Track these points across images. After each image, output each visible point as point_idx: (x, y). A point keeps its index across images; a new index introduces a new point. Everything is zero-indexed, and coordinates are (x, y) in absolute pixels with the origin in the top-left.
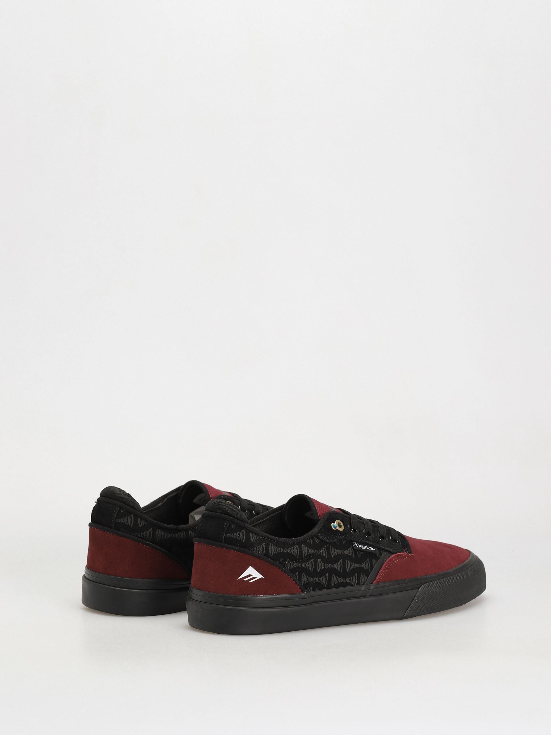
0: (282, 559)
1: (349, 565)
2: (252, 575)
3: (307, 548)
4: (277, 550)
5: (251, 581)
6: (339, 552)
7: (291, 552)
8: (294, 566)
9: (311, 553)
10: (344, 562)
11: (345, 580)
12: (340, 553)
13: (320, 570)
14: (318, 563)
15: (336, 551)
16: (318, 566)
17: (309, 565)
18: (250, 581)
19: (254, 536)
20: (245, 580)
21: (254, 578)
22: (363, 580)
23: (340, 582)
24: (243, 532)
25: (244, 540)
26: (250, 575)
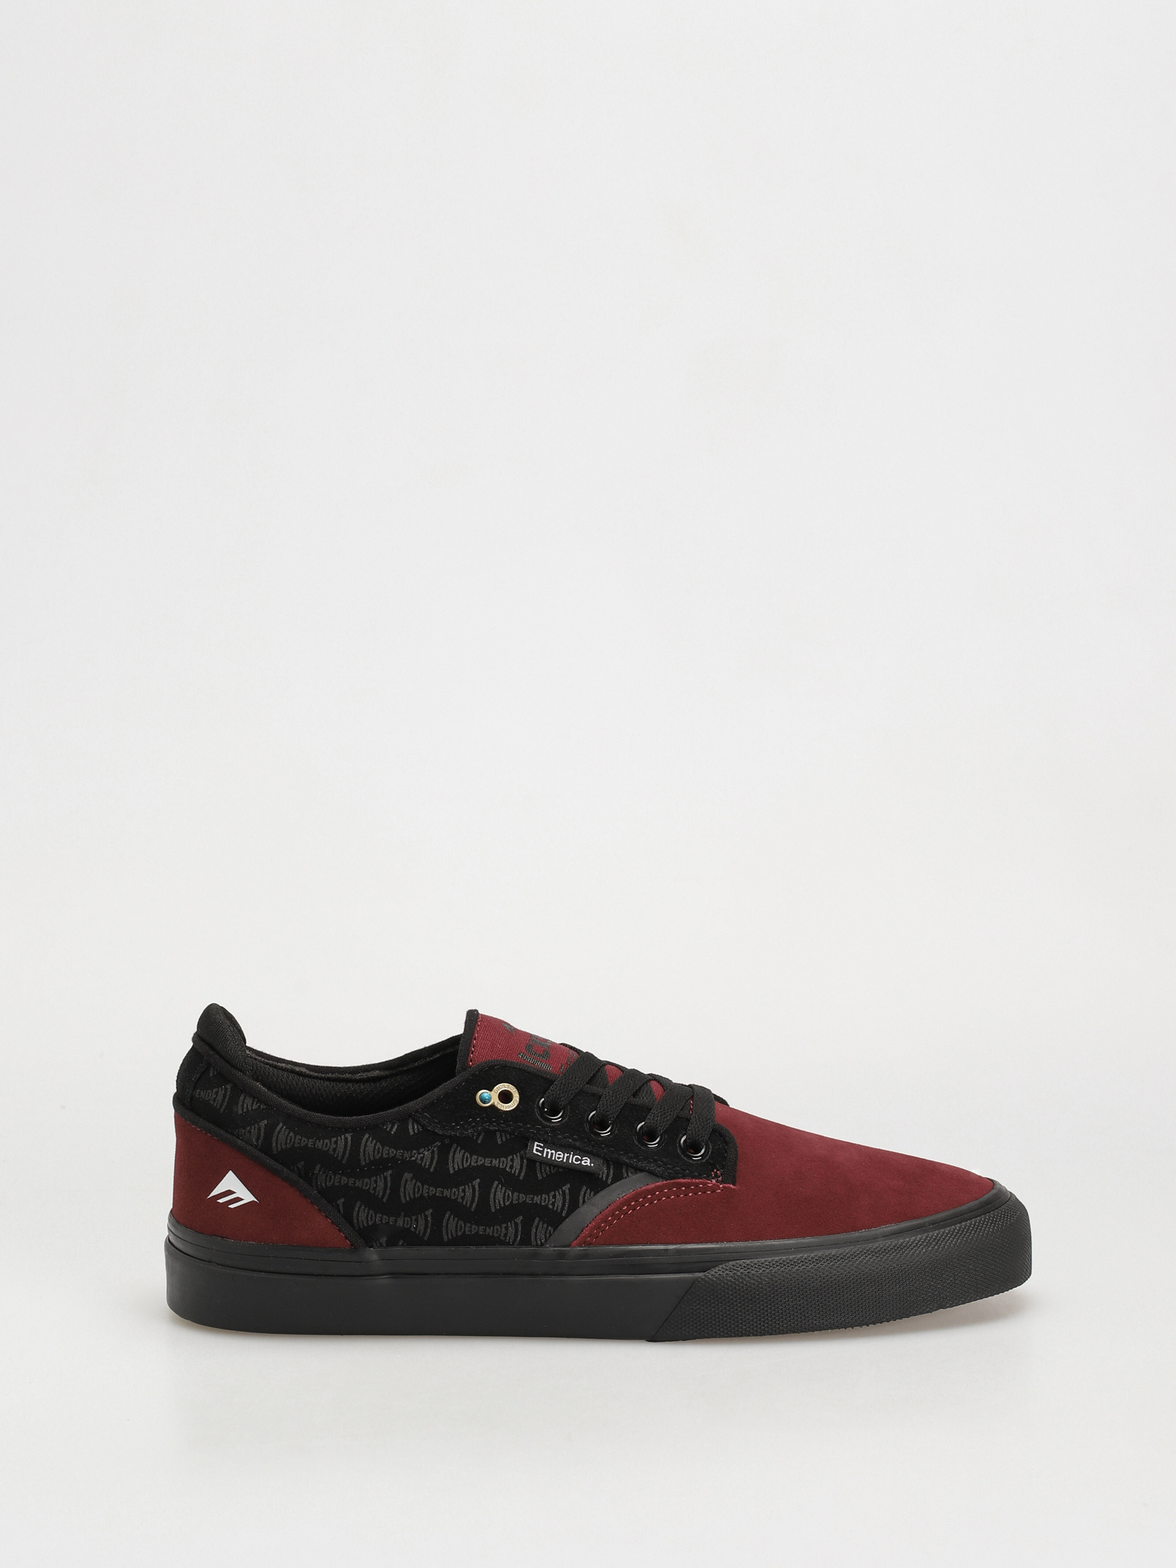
0: (303, 1163)
1: (500, 1195)
2: (234, 1193)
3: (375, 1144)
4: (290, 1141)
5: (232, 1206)
6: (476, 1161)
7: (327, 1148)
8: (334, 1183)
9: (385, 1156)
10: (485, 1189)
11: (485, 1230)
12: (480, 1163)
13: (408, 1199)
14: (403, 1183)
15: (467, 1158)
16: (402, 1189)
17: (378, 1185)
18: (230, 1206)
19: (249, 1101)
20: (221, 1201)
21: (238, 1199)
22: (541, 1235)
23: (468, 1233)
24: (226, 1089)
25: (223, 1107)
26: (230, 1192)
